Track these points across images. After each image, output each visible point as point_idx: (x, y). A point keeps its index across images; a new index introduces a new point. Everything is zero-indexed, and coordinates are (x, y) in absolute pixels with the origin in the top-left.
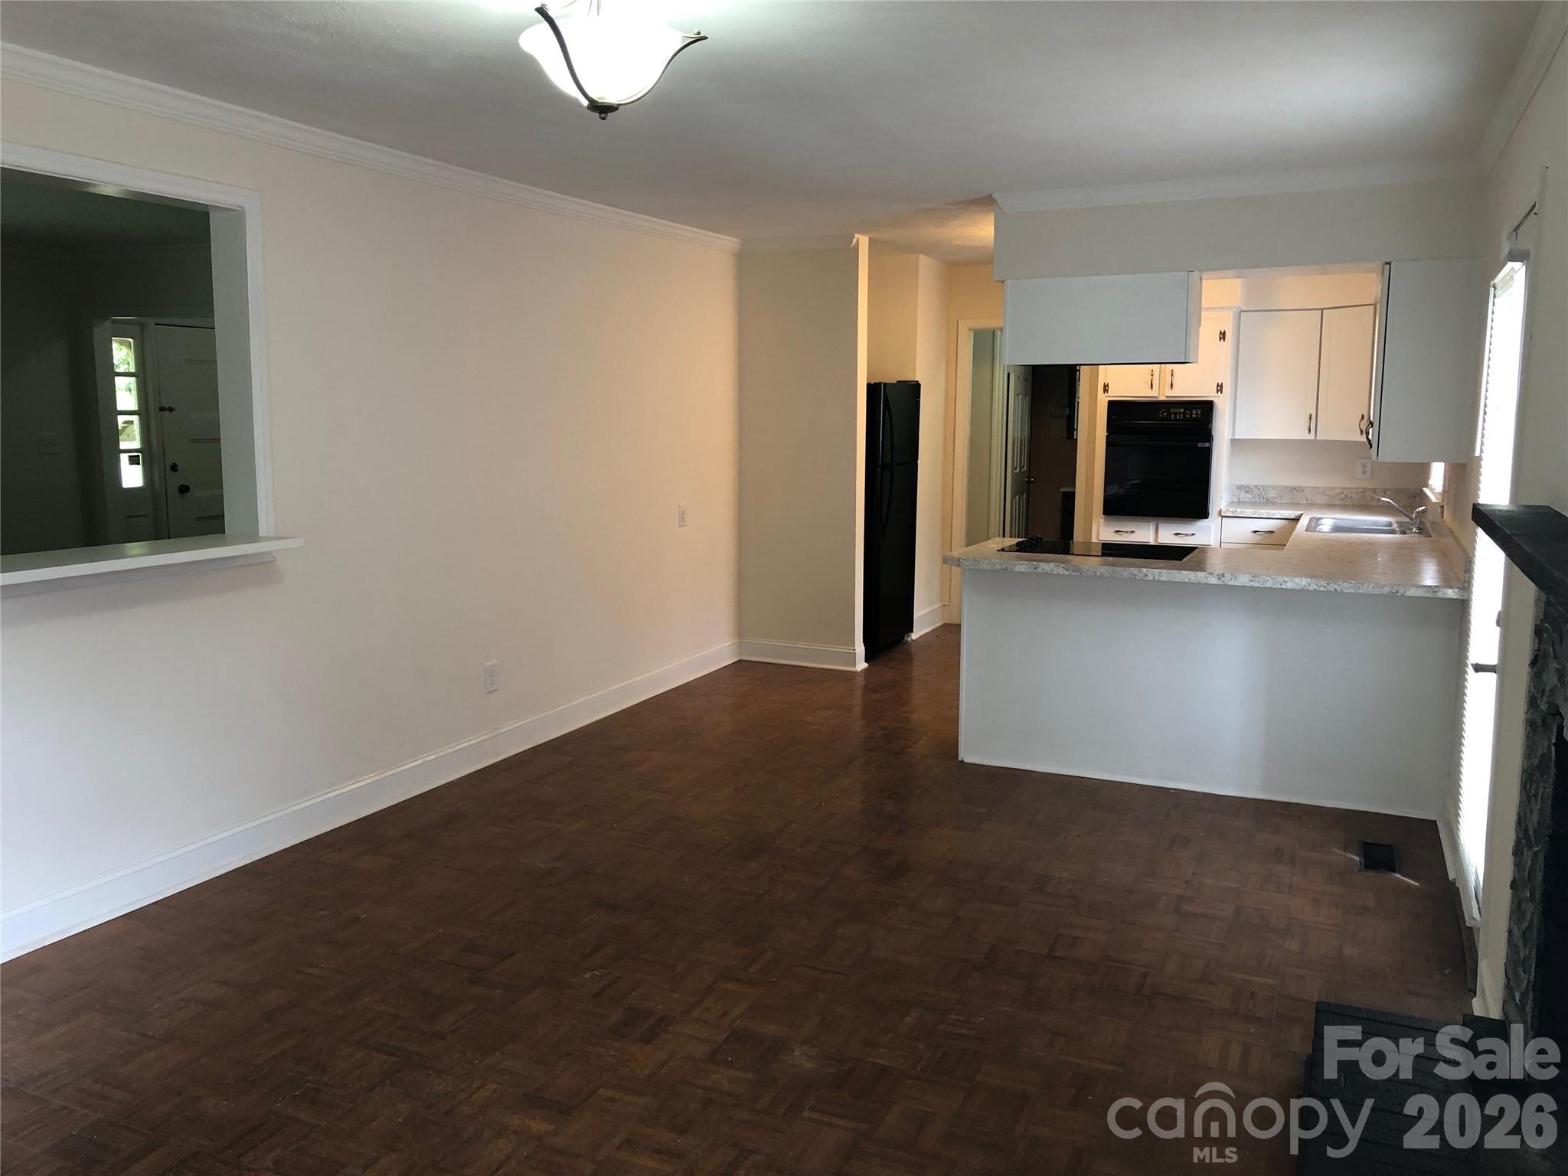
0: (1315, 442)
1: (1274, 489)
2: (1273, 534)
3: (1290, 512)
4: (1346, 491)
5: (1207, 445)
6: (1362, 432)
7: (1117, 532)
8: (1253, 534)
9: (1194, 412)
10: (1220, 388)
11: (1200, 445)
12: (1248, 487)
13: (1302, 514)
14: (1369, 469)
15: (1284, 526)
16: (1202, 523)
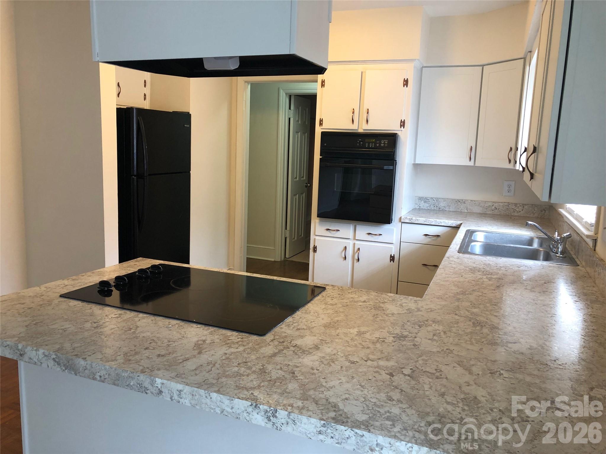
0: (474, 167)
1: (444, 201)
2: (439, 239)
3: (452, 222)
4: (496, 205)
5: (391, 168)
6: (510, 161)
7: (328, 230)
8: (424, 237)
9: (383, 142)
10: (403, 124)
11: (386, 167)
12: (426, 198)
13: (461, 224)
14: (512, 188)
15: (447, 232)
16: (387, 227)
